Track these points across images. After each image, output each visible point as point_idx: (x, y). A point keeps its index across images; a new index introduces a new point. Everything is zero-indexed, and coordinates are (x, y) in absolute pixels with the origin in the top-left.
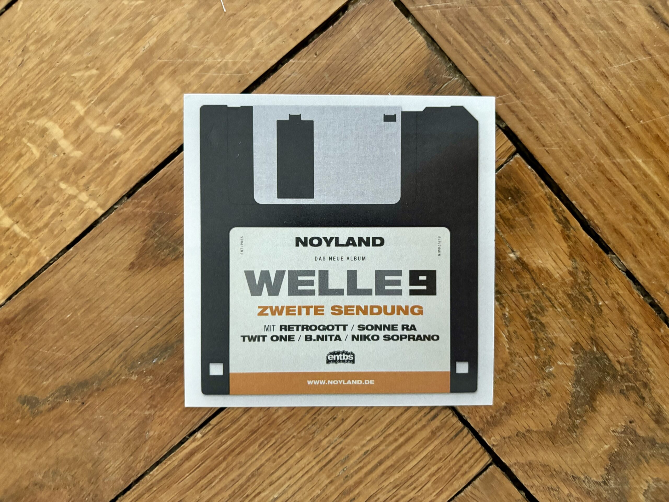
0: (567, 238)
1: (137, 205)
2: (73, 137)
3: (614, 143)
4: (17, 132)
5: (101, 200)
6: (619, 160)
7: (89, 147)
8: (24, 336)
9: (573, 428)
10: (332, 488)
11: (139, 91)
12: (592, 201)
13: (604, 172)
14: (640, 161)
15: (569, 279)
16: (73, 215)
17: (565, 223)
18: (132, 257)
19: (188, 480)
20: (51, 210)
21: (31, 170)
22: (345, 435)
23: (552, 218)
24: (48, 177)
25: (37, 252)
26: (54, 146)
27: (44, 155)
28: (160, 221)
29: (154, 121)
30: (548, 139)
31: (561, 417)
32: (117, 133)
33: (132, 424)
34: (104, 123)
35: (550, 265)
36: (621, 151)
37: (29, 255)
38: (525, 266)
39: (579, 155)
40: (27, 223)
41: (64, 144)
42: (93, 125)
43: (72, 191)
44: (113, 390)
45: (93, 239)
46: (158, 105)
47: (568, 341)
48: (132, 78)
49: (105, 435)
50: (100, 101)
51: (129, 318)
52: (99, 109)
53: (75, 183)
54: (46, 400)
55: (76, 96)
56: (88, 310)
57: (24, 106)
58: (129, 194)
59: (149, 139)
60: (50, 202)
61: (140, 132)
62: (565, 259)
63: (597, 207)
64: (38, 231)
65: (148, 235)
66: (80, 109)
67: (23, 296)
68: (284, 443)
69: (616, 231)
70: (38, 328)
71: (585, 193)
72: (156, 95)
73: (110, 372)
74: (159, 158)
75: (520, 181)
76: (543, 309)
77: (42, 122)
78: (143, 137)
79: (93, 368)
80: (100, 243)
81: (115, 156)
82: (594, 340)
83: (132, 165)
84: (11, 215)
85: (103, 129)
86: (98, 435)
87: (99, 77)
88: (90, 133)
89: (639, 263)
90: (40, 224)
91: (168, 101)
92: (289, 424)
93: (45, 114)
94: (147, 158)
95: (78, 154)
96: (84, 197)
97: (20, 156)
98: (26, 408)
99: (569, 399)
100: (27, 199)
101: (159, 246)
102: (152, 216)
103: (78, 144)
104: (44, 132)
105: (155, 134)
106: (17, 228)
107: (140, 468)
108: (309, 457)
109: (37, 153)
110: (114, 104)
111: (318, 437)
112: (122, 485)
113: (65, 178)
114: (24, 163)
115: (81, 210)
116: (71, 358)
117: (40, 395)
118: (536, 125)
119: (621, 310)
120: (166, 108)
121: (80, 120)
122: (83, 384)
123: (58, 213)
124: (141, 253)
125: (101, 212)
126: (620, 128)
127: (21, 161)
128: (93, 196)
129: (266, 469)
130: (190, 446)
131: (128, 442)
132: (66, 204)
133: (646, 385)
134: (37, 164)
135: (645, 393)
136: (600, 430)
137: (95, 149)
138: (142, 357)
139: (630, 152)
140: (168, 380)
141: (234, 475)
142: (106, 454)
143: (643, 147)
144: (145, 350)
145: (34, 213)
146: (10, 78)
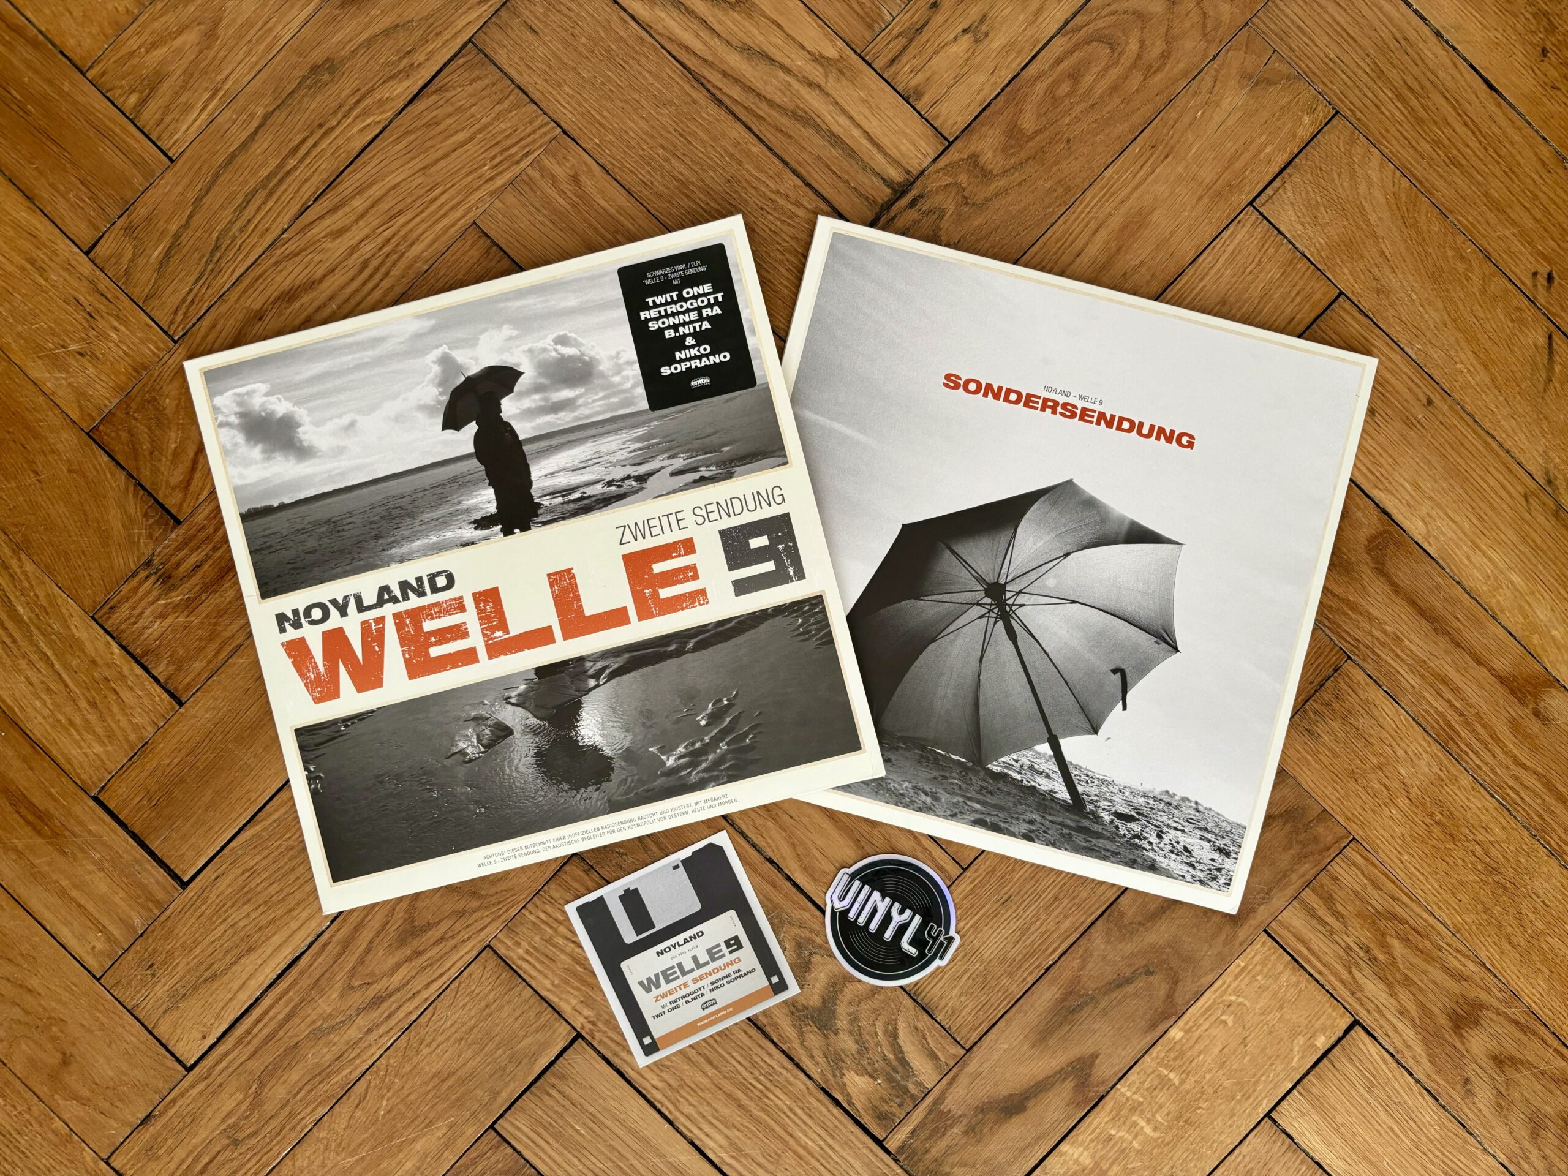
0: (848, 1095)
1: (1097, 1092)
2: (1138, 1128)
3: (826, 1153)
4: (1171, 1129)
5: (1118, 1093)
6: (822, 1143)
7: (1128, 1123)
8: (1156, 1010)
9: (833, 985)
10: (972, 938)
11: (1102, 1158)
12: (836, 1118)
13: (831, 1135)
14: (810, 1143)
15: (845, 1071)
16: (1134, 1082)
17: (850, 1103)
18: (1097, 1061)
19: (1055, 935)
20: (1146, 1085)
21: (1161, 1107)
22: (966, 971)
23: (859, 1106)
24: (1150, 1103)
25: (1152, 1059)
26: (1148, 1121)
27: (1154, 1115)
28: (1083, 1083)
29: (1092, 1141)
30: (865, 1151)
31: (842, 991)
32: (1113, 1132)
33: (1089, 966)
34: (1121, 1137)
35: (857, 1078)
36: (822, 1149)
37: (1157, 1057)
38: (871, 1076)
39: (846, 1144)
40: (1159, 1076)
41: (1143, 1123)
42: (1127, 1136)
43: (1135, 1097)
44: (1103, 983)
45: (1120, 1070)
46: (1091, 1151)
47: (841, 1035)
48: (1108, 1165)
49: (1104, 958)
50: (1125, 1150)
51: (1096, 1026)
52: (1124, 1145)
53: (1134, 1101)
54: (1140, 975)
55: (1138, 1152)
56: (1120, 1029)
57: (1168, 1143)
58: (1102, 1098)
59: (1094, 1130)
60: (1147, 1089)
61: (1100, 1134)
62: (848, 1083)
63: (833, 1115)
64: (1153, 1072)
65: (1089, 1075)
66: (1136, 1144)
67: (1158, 1033)
68: (1001, 963)
69: (820, 1101)
70: (1148, 1016)
71: (840, 1122)
72: (1093, 1156)
73: (1104, 994)
74: (1087, 1120)
75: (879, 1125)
76: (858, 1053)
77: (1156, 1135)
78: (1098, 1131)
79: (1114, 995)
80: (1116, 1069)
81: (1114, 1118)
82: (826, 1037)
83: (1102, 1115)
84: (1170, 1080)
85: (1121, 1134)
86: (1108, 958)
87: (1126, 1164)
88: (1128, 1131)
89: (805, 1085)
90: (1152, 1076)
91: (1085, 1153)
92: (999, 974)
93: (1156, 1140)
94: (1094, 1119)
95: (1134, 1118)
96: (1129, 1094)
97: (1168, 1114)
98: (1152, 969)
99: (838, 1002)
100: (1162, 1089)
101: (1082, 1069)
102: (1088, 1086)
103: (1135, 1124)
104: (1155, 1129)
105: (1091, 1133)
106: (1166, 1072)
107: (1083, 941)
108: (986, 956)
109: (1158, 1117)
110: (1116, 1149)
111: (982, 968)
112: (1092, 930)
113: (1141, 1104)
114: (1165, 1110)
115: (1129, 1086)
116: (1128, 1001)
117: (1144, 977)
118: (873, 1159)
119: (812, 1057)
120: (1086, 1149)
121: (1135, 1138)
122: (1119, 986)
123: (1142, 1083)
124: (1092, 1064)
125: (1118, 1086)
126: (824, 1162)
127: (1166, 1111)
128: (1124, 1095)
129: (1010, 946)
130: (1055, 956)
131: (1091, 955)
132: (1138, 1089)
133: (792, 1013)
134: (1157, 1111)
135: (793, 1009)
136: (817, 985)
137: (1124, 1123)
138: (1087, 1004)
139: (817, 1148)
140: (1071, 993)
141: (1029, 941)
142: (1103, 947)
143: (809, 1152)
144: (1085, 1009)
145: (1156, 1082)
146: (1179, 1159)
